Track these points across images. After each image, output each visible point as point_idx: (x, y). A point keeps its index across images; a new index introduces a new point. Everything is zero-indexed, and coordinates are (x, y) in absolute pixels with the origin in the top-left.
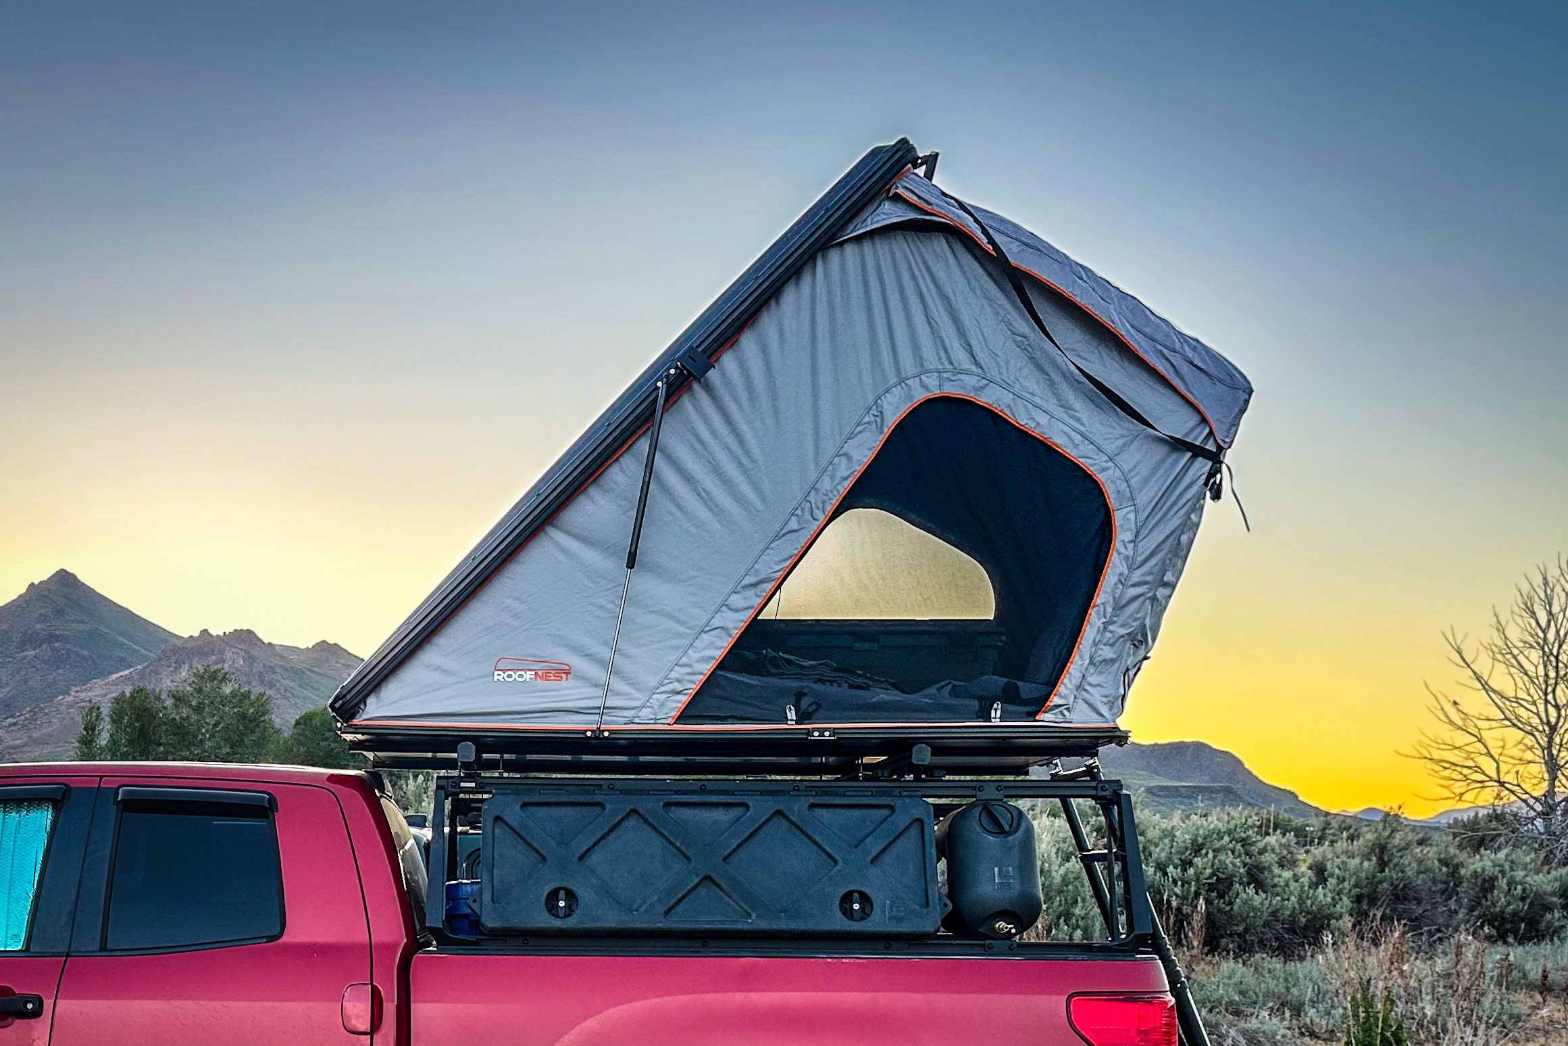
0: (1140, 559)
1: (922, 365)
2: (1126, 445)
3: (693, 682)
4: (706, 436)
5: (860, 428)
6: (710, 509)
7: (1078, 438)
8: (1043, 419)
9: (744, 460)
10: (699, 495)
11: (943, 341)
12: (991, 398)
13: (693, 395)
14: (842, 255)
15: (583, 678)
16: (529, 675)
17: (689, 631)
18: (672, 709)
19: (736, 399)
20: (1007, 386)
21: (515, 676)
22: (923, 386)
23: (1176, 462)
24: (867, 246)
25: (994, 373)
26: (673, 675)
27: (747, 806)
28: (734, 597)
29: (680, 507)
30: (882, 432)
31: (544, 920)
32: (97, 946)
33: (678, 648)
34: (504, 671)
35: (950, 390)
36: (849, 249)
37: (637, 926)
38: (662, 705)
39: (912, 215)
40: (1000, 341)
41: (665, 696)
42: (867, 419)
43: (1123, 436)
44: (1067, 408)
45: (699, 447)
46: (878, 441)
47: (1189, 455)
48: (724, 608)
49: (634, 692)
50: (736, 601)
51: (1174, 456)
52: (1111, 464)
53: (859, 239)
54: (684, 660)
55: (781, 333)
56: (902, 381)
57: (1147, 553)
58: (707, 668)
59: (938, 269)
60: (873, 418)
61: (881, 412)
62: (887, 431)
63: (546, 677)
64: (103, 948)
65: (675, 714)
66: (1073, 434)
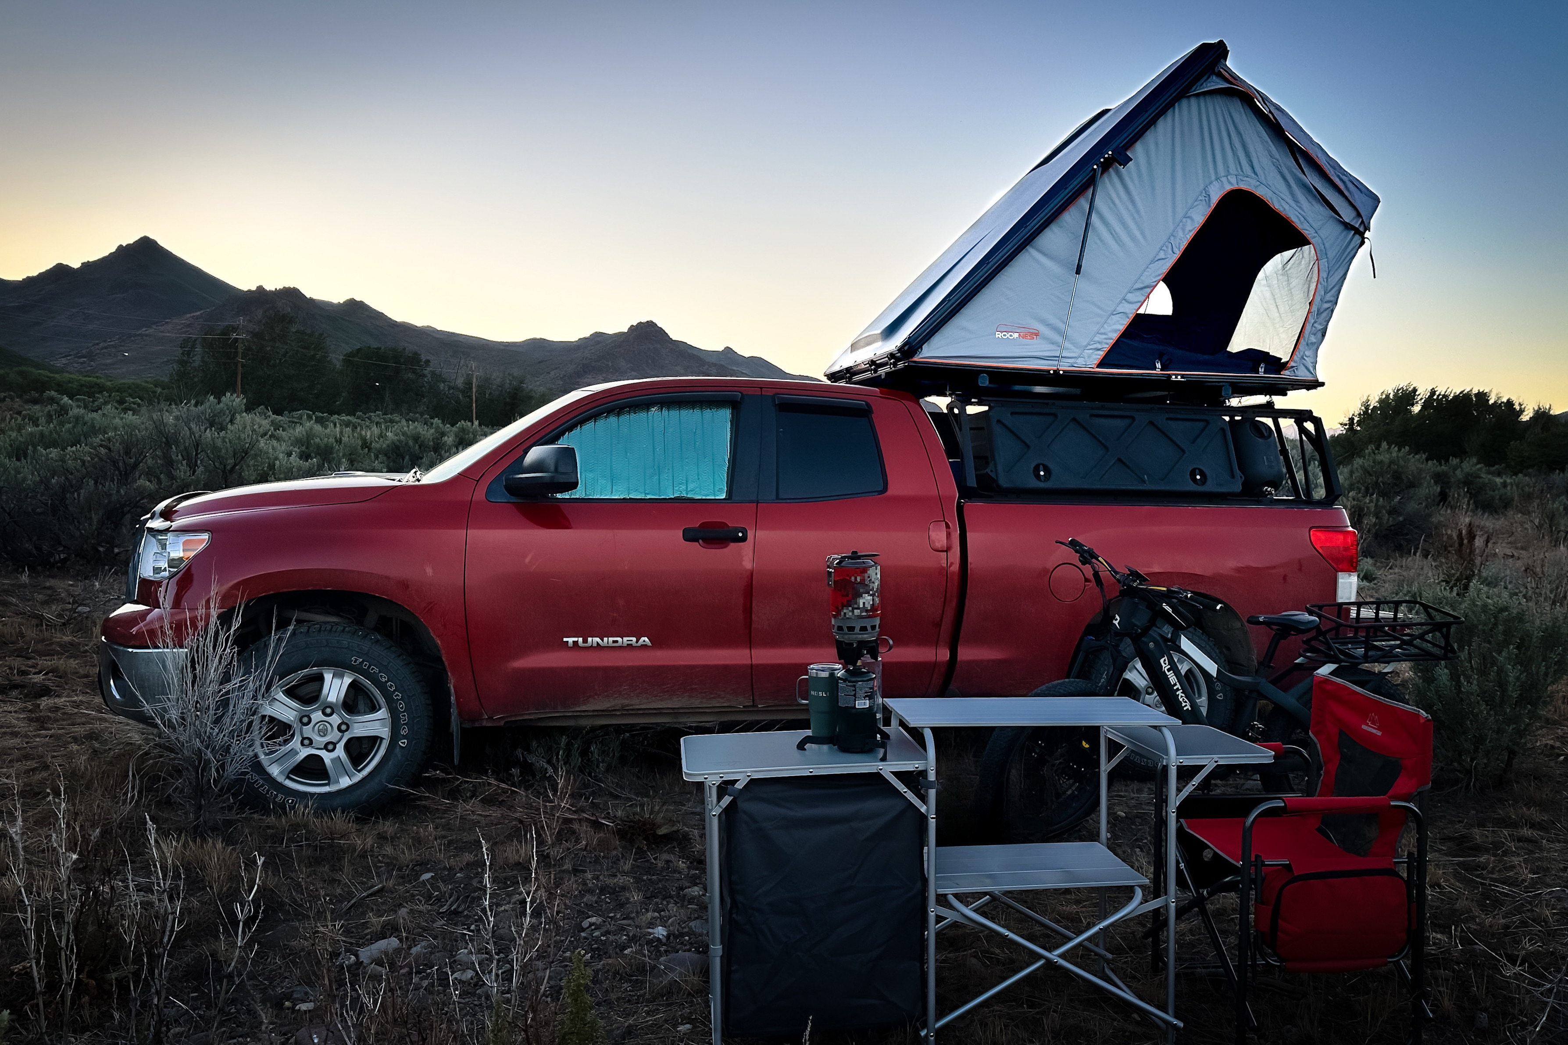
0: (1330, 288)
1: (1228, 171)
2: (1323, 225)
3: (1107, 344)
4: (1117, 201)
5: (1196, 203)
6: (1118, 243)
7: (1302, 219)
8: (1287, 207)
9: (1135, 215)
10: (1111, 234)
11: (1238, 158)
12: (1261, 192)
13: (1110, 176)
14: (1189, 102)
15: (1045, 338)
16: (1016, 335)
17: (1103, 313)
18: (1095, 359)
19: (1132, 180)
20: (1268, 186)
21: (1008, 335)
22: (1230, 183)
23: (1345, 237)
24: (1202, 99)
25: (1262, 179)
26: (1096, 339)
27: (1133, 418)
28: (1129, 295)
29: (1101, 240)
30: (1210, 206)
31: (1034, 483)
32: (774, 497)
33: (1098, 323)
34: (1002, 332)
35: (1243, 186)
36: (1193, 101)
37: (1086, 487)
38: (1089, 357)
39: (1227, 85)
40: (1266, 161)
41: (1091, 351)
42: (1200, 198)
43: (1321, 220)
44: (1296, 201)
45: (1112, 205)
46: (1208, 211)
47: (1353, 232)
48: (1124, 301)
49: (1073, 348)
50: (1130, 297)
51: (1345, 233)
52: (1316, 235)
53: (1198, 95)
54: (1102, 331)
55: (1157, 144)
56: (1217, 179)
57: (1334, 284)
58: (1115, 336)
59: (1236, 116)
60: (1204, 198)
61: (1209, 195)
62: (1213, 206)
63: (1025, 337)
64: (777, 498)
65: (1097, 362)
66: (1300, 216)
